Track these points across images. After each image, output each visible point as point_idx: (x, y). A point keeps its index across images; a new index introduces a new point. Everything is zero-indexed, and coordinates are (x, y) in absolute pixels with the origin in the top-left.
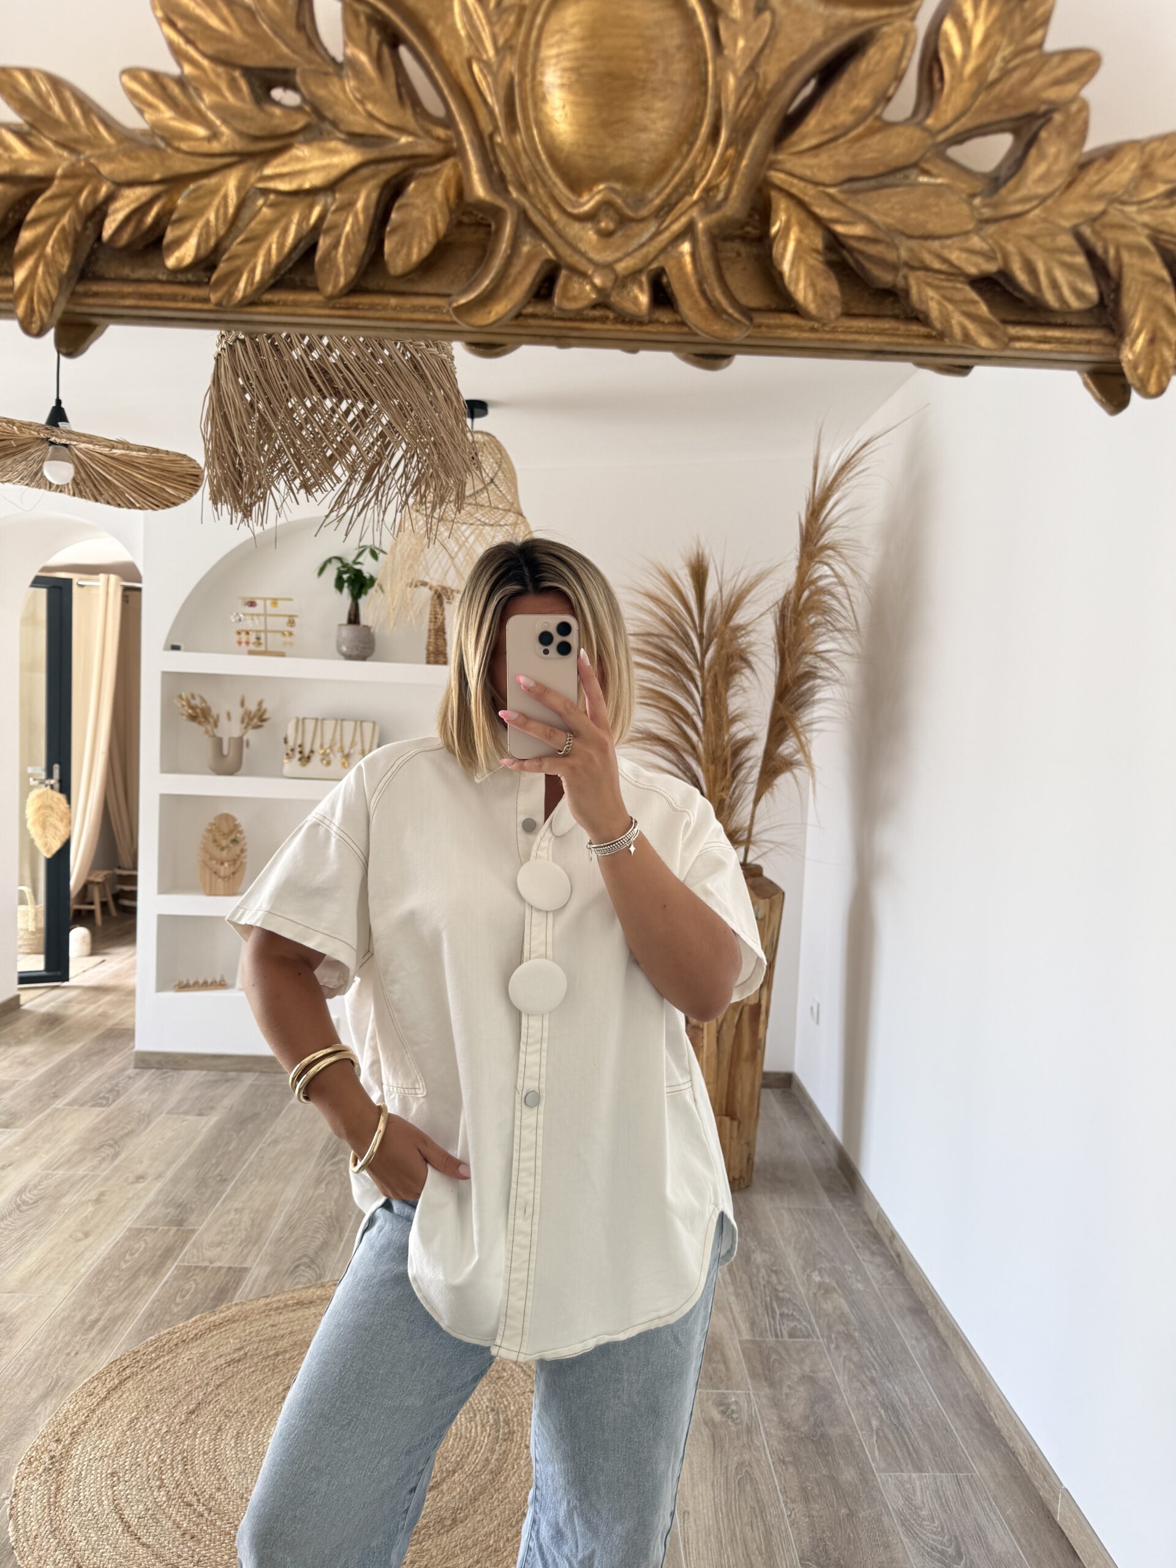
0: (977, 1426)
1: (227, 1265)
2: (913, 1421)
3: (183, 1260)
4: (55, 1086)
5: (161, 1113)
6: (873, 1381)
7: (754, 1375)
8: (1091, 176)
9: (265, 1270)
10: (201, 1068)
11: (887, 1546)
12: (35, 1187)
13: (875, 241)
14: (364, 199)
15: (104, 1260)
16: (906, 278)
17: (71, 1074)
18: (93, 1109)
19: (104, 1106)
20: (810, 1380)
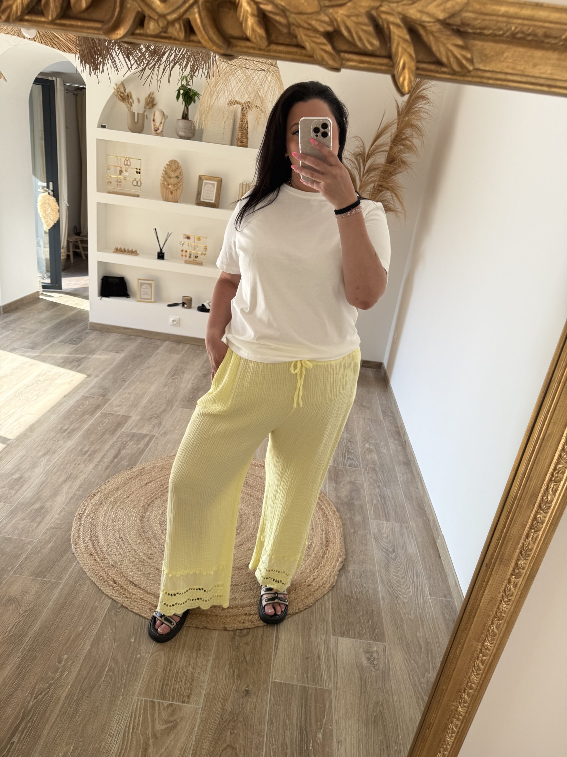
0: (417, 508)
1: (122, 414)
2: (391, 504)
3: (104, 410)
4: (54, 333)
5: (99, 350)
6: (379, 487)
7: (330, 478)
9: (138, 417)
10: (119, 333)
12: (44, 374)
13: (276, 14)
15: (71, 407)
16: (294, 30)
17: (61, 329)
18: (70, 345)
19: (75, 344)
20: (353, 483)
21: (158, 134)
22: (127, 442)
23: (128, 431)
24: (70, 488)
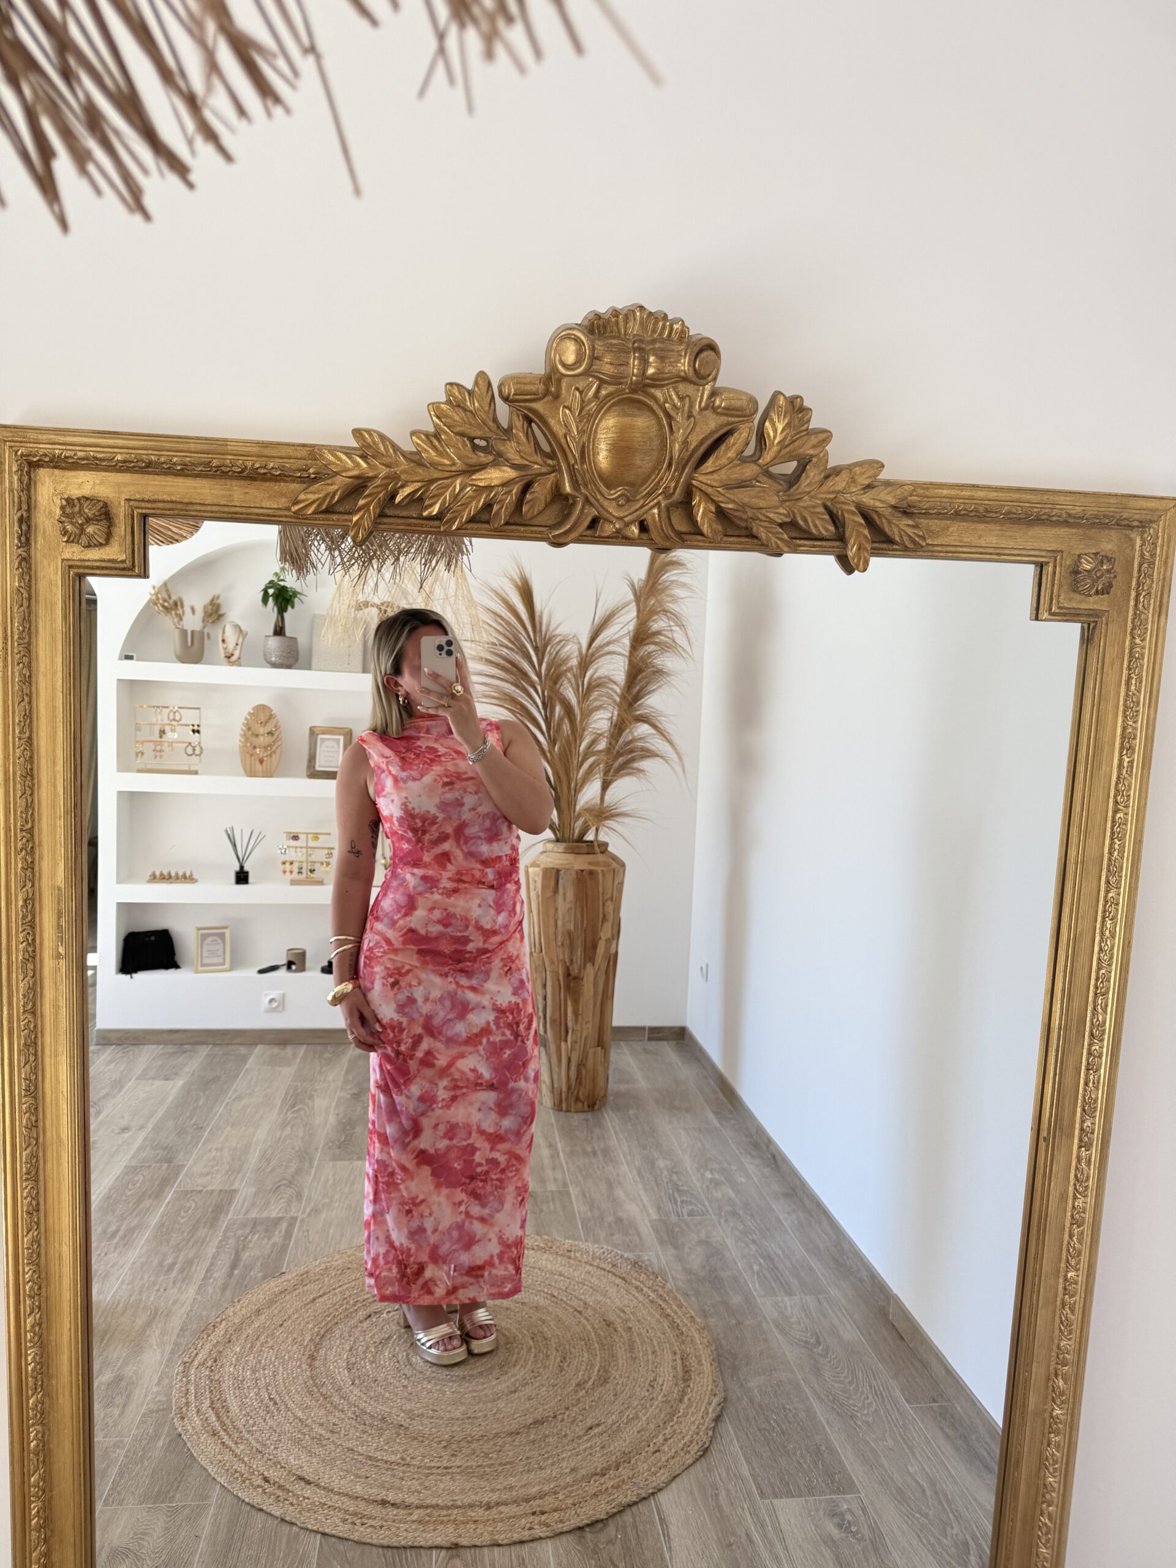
1: (218, 1189)
2: (785, 1266)
3: (179, 1187)
5: (130, 1080)
6: (754, 1241)
7: (661, 1242)
8: (830, 483)
9: (252, 1190)
11: (766, 1340)
14: (516, 489)
15: (110, 1190)
16: (751, 523)
20: (706, 1243)
21: (232, 664)
22: (246, 1237)
23: (241, 1216)
24: (163, 1333)
